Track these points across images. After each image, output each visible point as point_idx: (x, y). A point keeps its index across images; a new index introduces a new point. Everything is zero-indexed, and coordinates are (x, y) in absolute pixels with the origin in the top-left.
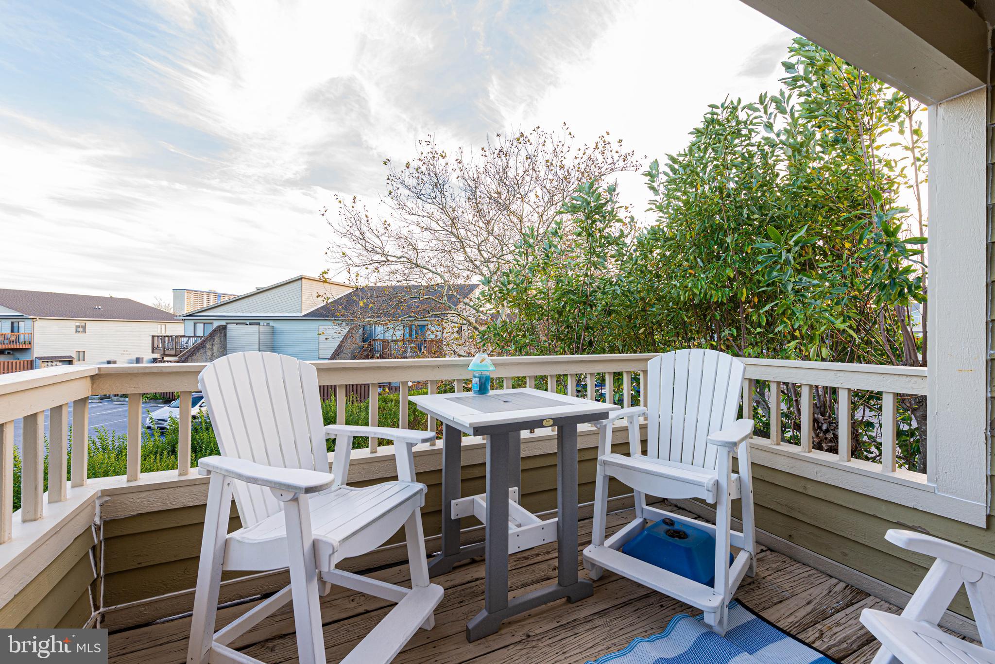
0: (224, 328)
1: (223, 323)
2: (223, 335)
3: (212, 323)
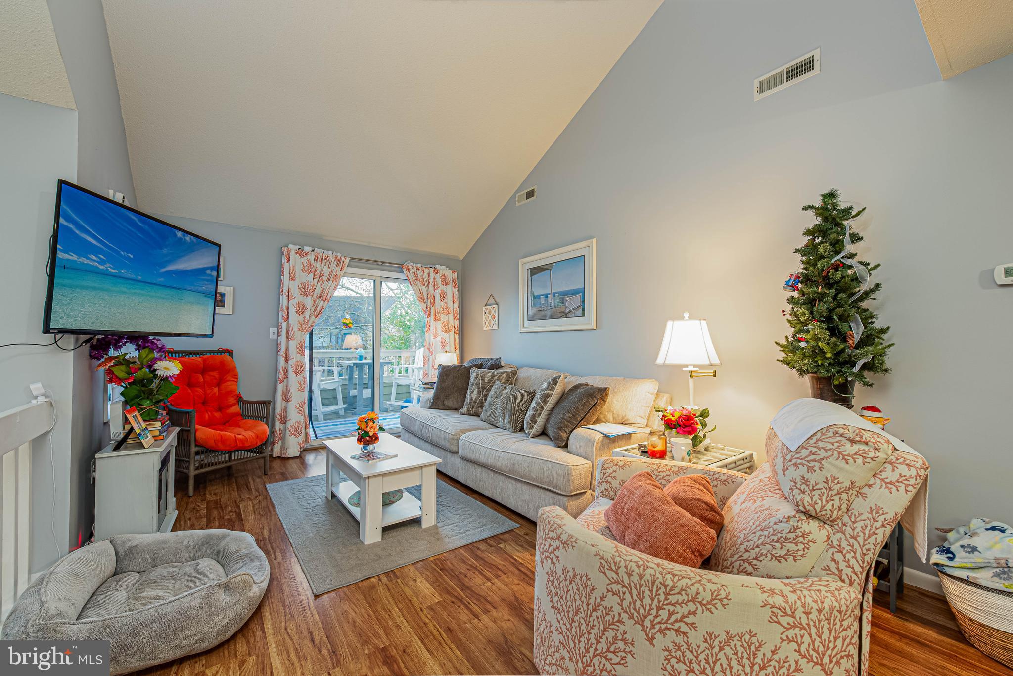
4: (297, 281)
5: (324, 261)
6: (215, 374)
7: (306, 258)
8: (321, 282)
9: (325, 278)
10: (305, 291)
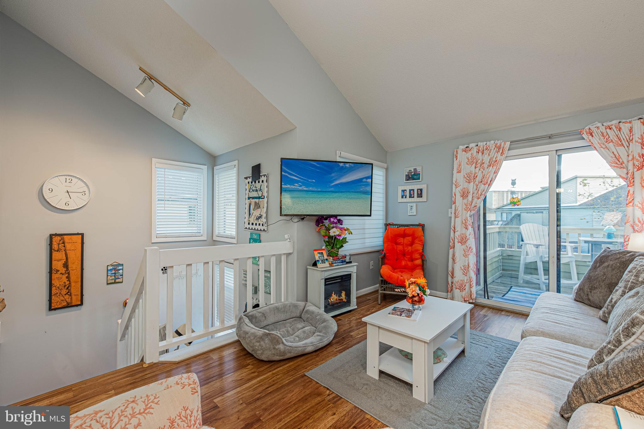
0: (519, 215)
1: (518, 212)
2: (518, 220)
3: (511, 213)
4: (462, 172)
5: (485, 152)
6: (410, 239)
7: (470, 153)
8: (482, 169)
9: (485, 166)
10: (470, 178)
